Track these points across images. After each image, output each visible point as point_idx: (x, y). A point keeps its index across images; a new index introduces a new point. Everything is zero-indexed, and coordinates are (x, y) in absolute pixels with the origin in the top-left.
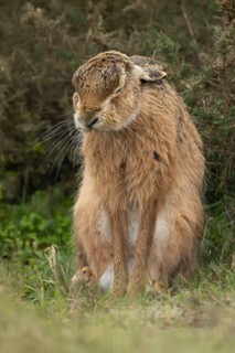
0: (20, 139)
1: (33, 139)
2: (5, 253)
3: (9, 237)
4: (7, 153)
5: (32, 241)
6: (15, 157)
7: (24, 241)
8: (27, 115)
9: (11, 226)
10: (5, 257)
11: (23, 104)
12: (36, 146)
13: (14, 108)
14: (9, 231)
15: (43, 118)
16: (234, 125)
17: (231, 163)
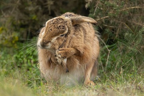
0: (27, 14)
1: (33, 14)
2: (19, 65)
3: (21, 58)
4: (21, 20)
5: (31, 60)
6: (24, 22)
7: (27, 60)
8: (30, 3)
9: (22, 53)
10: (19, 67)
12: (34, 17)
14: (21, 55)
15: (37, 5)
16: (123, 10)
17: (121, 27)
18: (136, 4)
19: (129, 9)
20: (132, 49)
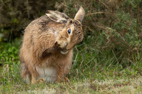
0: (10, 18)
1: (14, 18)
3: (3, 56)
4: (4, 23)
5: (12, 58)
6: (7, 25)
7: (9, 58)
8: (11, 9)
9: (4, 52)
11: (10, 4)
12: (15, 21)
13: (7, 6)
14: (4, 54)
15: (18, 10)
16: (87, 15)
17: (86, 30)
18: (99, 10)
19: (93, 14)
20: (94, 50)
